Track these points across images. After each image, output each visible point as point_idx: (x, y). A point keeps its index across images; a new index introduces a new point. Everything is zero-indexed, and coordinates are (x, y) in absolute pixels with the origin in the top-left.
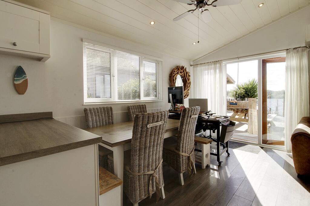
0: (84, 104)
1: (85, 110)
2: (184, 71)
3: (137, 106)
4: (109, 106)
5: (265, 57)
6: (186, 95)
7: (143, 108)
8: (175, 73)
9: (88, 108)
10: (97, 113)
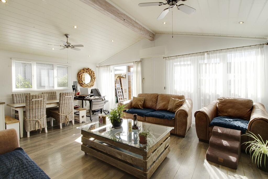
0: (13, 92)
1: (13, 95)
2: (89, 71)
3: (50, 92)
4: (29, 93)
5: (129, 64)
6: (91, 85)
7: (54, 93)
8: (81, 72)
9: (14, 94)
10: (20, 96)
